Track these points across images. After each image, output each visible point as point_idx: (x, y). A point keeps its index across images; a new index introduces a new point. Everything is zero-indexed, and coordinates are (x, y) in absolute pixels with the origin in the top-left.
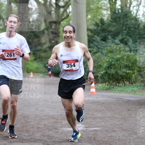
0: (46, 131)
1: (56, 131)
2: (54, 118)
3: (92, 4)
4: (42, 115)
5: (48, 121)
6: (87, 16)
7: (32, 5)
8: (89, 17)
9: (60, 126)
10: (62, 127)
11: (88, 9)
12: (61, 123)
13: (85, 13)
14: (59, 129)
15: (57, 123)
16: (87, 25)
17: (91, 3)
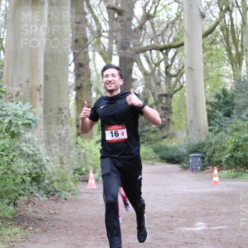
0: (158, 232)
1: (171, 231)
2: (167, 215)
3: (211, 72)
4: (153, 212)
5: (161, 220)
6: (205, 87)
7: (136, 75)
8: (208, 87)
9: (176, 225)
10: (178, 227)
11: (207, 78)
12: (176, 221)
13: (203, 83)
14: (174, 230)
15: (172, 221)
16: (206, 97)
17: (209, 70)
